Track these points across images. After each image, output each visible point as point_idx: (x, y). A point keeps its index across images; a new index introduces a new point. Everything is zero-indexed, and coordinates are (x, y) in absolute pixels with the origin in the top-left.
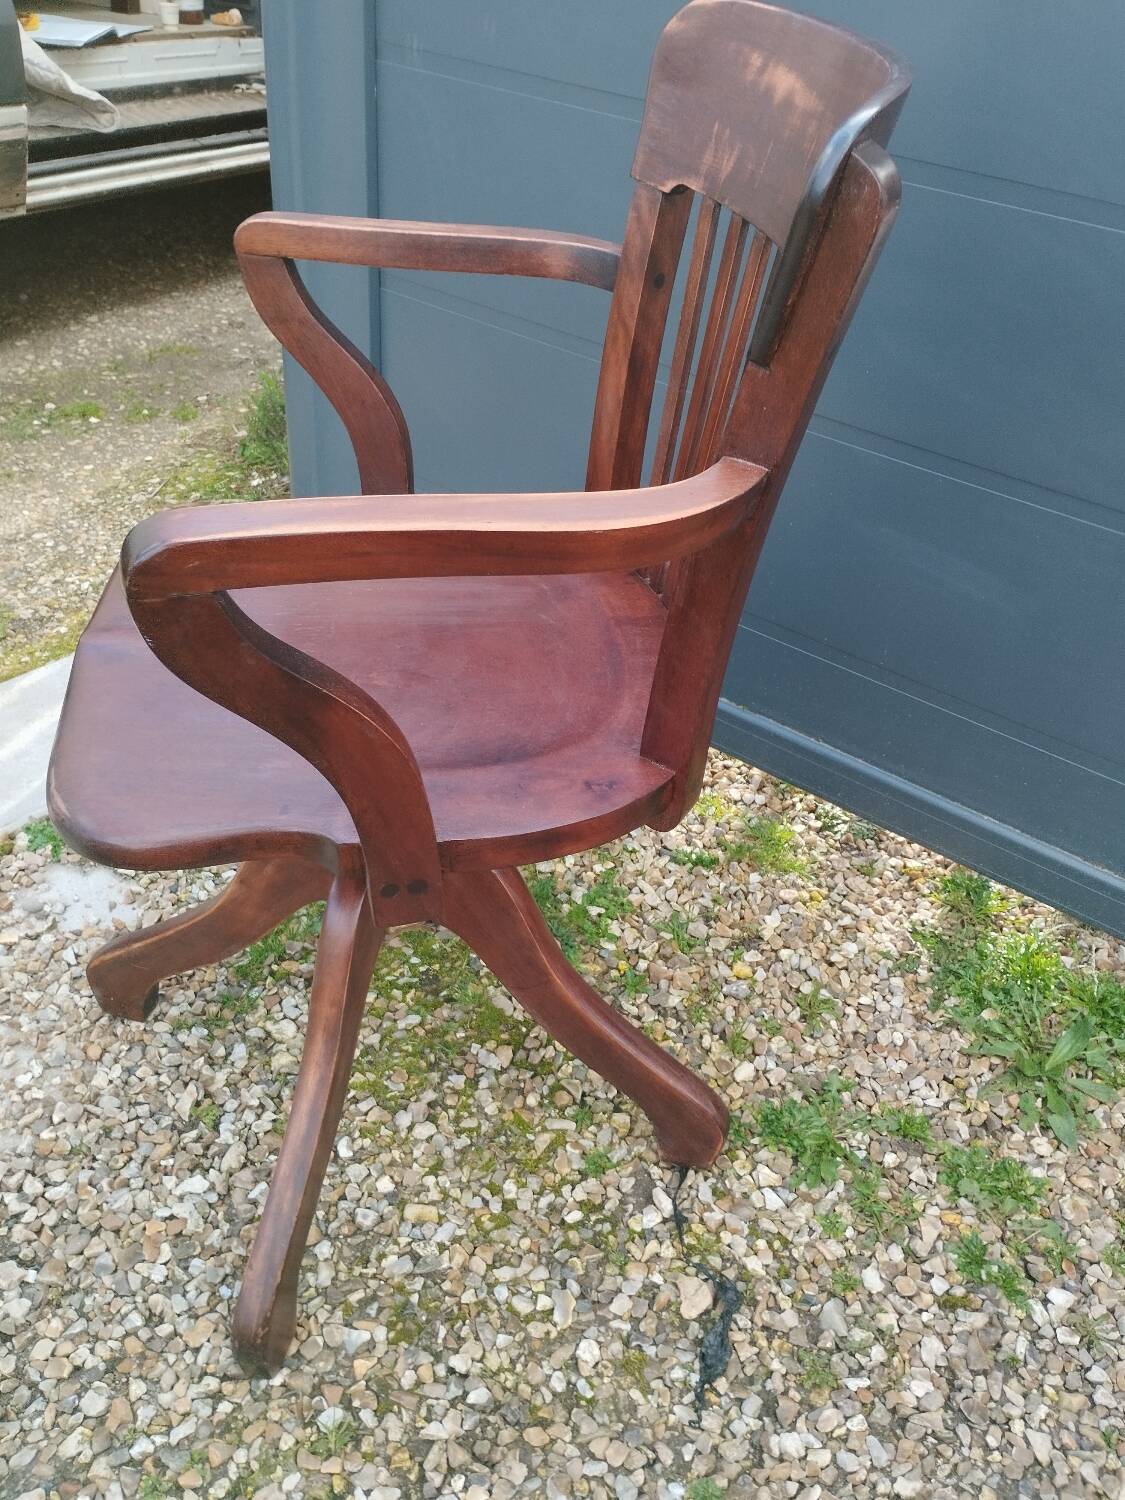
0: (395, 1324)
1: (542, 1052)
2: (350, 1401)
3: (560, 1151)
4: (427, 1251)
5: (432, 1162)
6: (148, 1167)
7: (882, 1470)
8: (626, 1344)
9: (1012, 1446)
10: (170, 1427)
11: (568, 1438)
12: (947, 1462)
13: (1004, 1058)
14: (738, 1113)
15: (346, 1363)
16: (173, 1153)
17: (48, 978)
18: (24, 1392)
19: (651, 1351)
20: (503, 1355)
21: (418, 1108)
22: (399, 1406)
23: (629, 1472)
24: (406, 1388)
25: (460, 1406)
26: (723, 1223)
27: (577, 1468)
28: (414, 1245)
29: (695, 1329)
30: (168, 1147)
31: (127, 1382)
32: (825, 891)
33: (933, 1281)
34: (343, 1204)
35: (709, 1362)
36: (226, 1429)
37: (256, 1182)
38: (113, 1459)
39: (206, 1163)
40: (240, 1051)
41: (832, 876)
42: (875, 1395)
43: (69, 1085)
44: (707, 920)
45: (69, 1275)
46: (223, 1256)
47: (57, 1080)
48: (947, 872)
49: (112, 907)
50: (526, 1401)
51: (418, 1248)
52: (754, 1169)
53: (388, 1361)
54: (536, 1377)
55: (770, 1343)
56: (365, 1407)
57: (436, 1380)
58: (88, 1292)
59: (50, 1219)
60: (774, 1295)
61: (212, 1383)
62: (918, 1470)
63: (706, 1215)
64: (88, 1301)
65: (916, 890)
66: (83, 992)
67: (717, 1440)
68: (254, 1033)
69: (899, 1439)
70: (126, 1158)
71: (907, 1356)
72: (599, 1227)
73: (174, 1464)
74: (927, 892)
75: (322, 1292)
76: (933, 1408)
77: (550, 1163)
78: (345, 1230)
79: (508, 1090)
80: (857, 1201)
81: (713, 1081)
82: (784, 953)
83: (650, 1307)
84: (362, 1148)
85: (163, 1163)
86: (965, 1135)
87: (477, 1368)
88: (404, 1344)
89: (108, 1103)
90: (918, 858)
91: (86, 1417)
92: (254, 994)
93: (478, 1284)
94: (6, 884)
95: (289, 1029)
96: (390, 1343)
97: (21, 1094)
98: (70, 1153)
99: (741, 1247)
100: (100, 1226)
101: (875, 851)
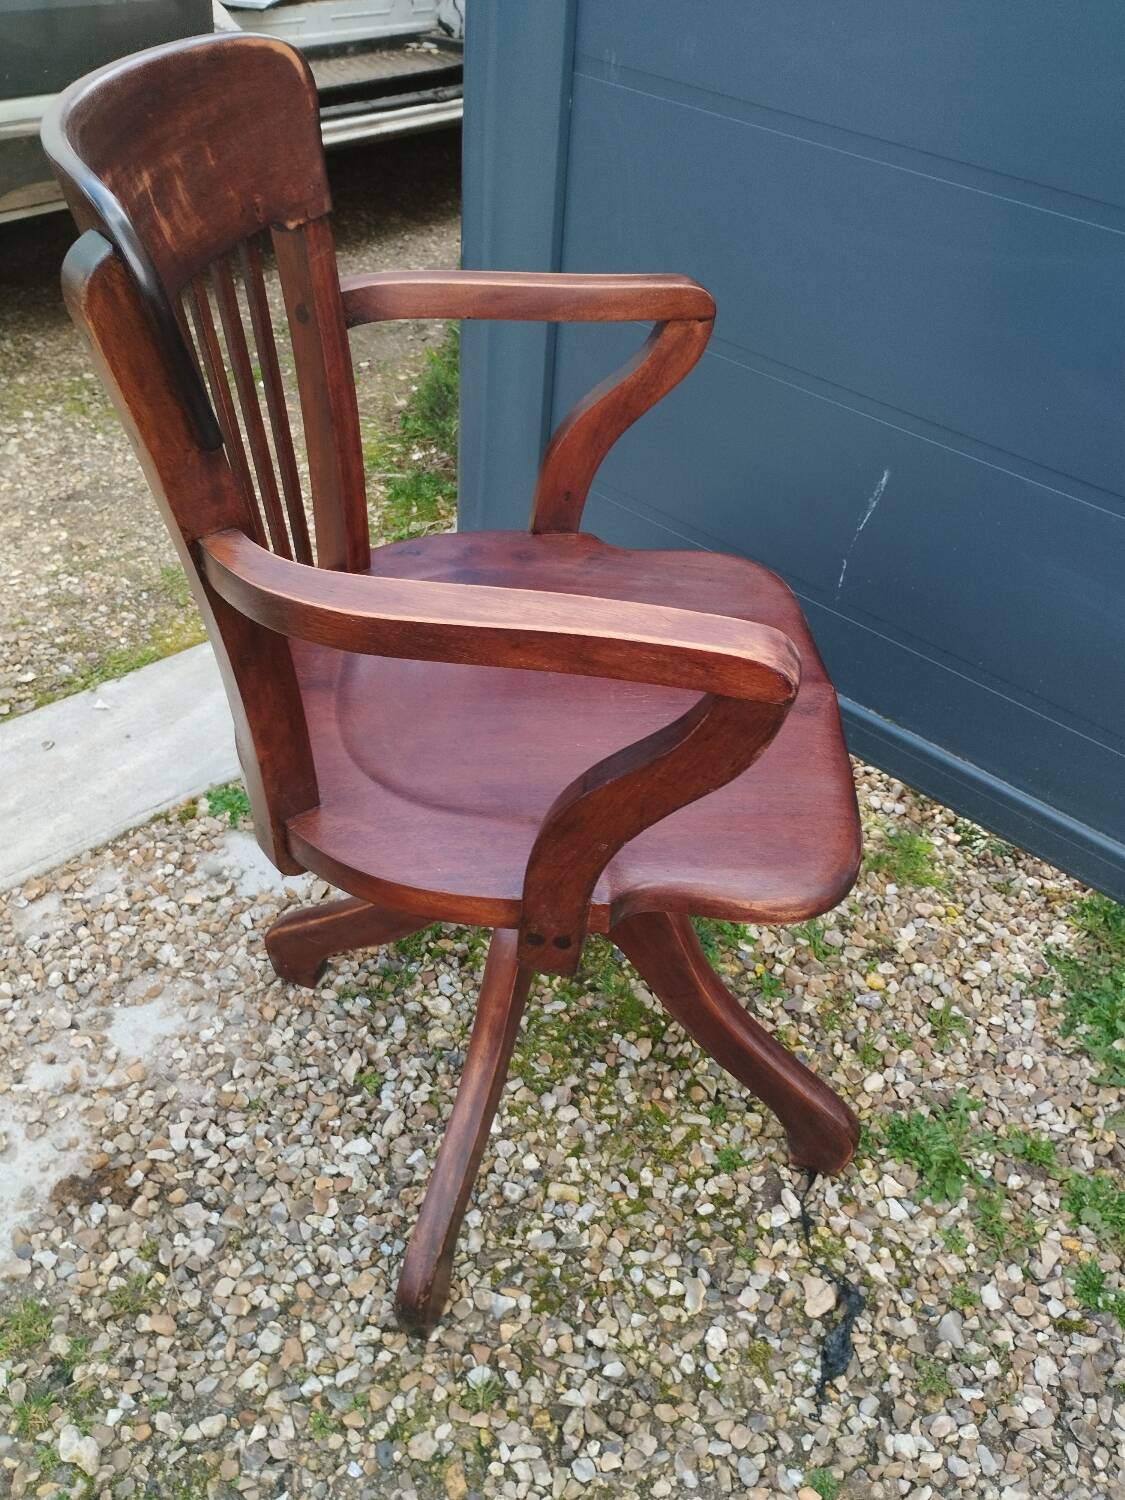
0: (538, 1294)
1: (680, 1047)
2: (497, 1363)
3: (694, 1144)
4: (569, 1228)
5: (574, 1145)
6: (317, 1126)
7: (991, 1478)
8: (753, 1334)
9: (1119, 1469)
10: (336, 1370)
11: (695, 1417)
12: (1054, 1477)
14: (866, 1123)
16: (339, 1115)
17: (228, 939)
18: (208, 1325)
19: (775, 1344)
20: (637, 1333)
21: (563, 1091)
22: (540, 1370)
23: (752, 1455)
24: (548, 1354)
25: (597, 1377)
26: (849, 1228)
27: (704, 1447)
28: (557, 1222)
29: (818, 1328)
30: (335, 1109)
31: (298, 1325)
32: (960, 907)
33: (1049, 1303)
34: (492, 1177)
35: (830, 1361)
36: (385, 1376)
37: (414, 1149)
38: (285, 1394)
39: (369, 1128)
40: (400, 1023)
41: (968, 892)
42: (987, 1407)
43: (247, 1043)
44: (843, 929)
45: (247, 1220)
46: (384, 1215)
47: (236, 1037)
48: (1085, 895)
50: (656, 1379)
51: (561, 1225)
52: (880, 1179)
53: (532, 1328)
54: (668, 1358)
55: (889, 1347)
56: (510, 1368)
57: (575, 1350)
58: (265, 1237)
59: (231, 1167)
60: (895, 1303)
61: (374, 1333)
62: (1026, 1483)
63: (832, 1219)
64: (264, 1246)
65: (1053, 912)
66: (259, 956)
67: (836, 1434)
68: (412, 1007)
69: (1008, 1450)
70: (298, 1116)
71: (1020, 1373)
72: (729, 1222)
73: (339, 1405)
74: (1064, 914)
75: (473, 1258)
76: (1043, 1425)
77: (684, 1156)
78: (494, 1202)
79: (646, 1081)
80: (979, 1220)
81: (843, 1089)
82: (918, 968)
83: (776, 1303)
84: (510, 1125)
85: (331, 1123)
86: (1090, 1162)
87: (612, 1343)
88: (546, 1314)
89: (282, 1063)
90: (1058, 882)
91: (262, 1354)
92: (412, 969)
93: (615, 1265)
94: (190, 847)
95: (444, 1006)
96: (534, 1311)
97: (205, 1048)
98: (249, 1106)
99: (864, 1253)
100: (275, 1178)
101: (1013, 869)
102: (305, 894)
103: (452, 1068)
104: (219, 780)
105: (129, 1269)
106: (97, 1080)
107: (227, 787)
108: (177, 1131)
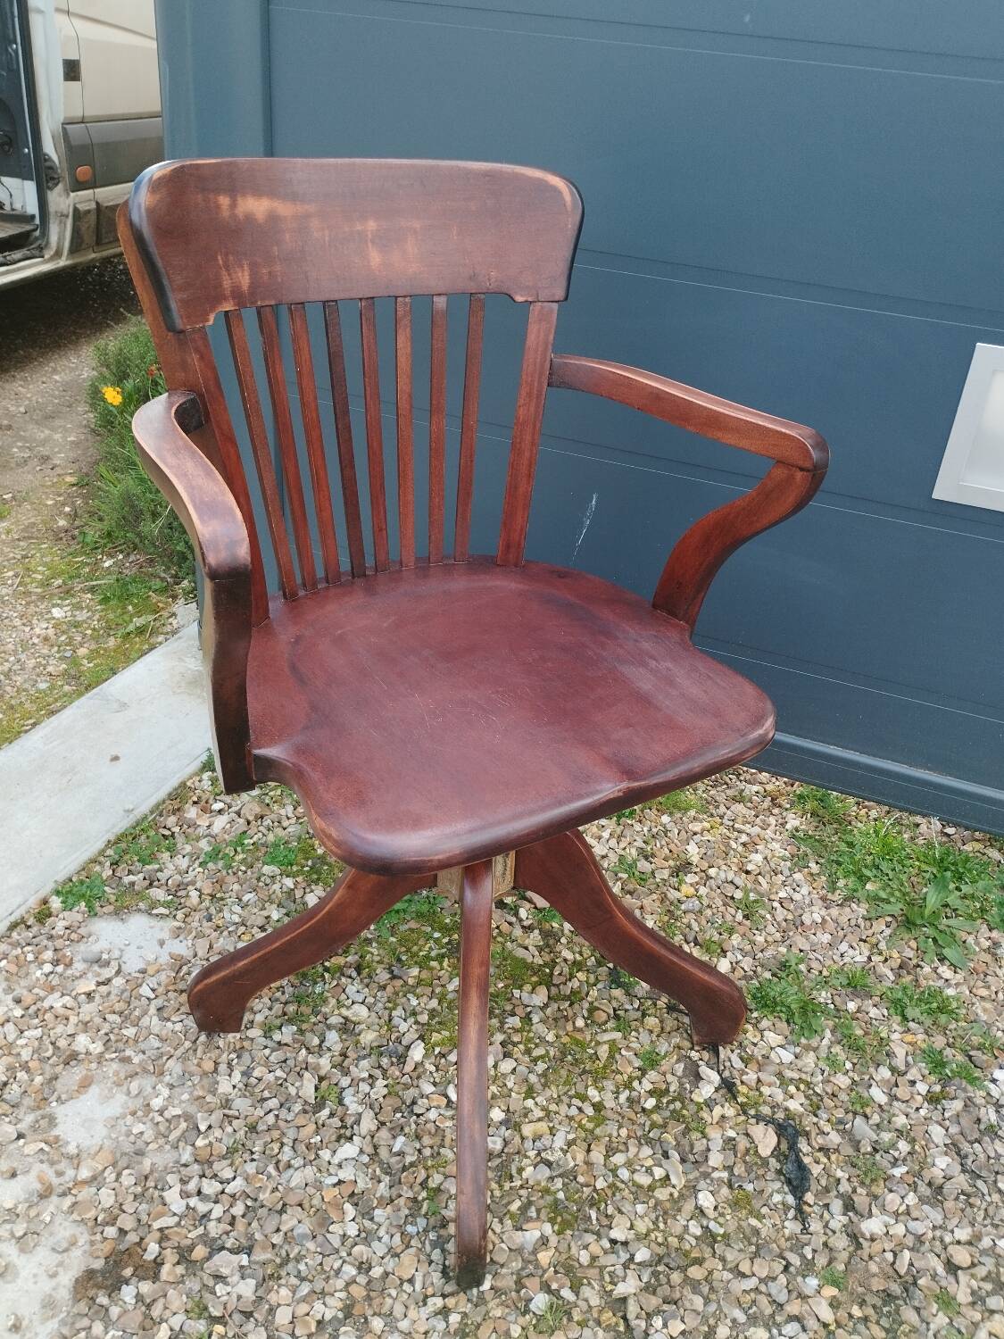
0: (555, 1218)
1: (570, 984)
2: (549, 1286)
3: (618, 1056)
4: (554, 1156)
5: (524, 1089)
6: (300, 1147)
7: (941, 1227)
8: (730, 1186)
11: (720, 1267)
13: (893, 916)
15: (532, 1258)
16: (317, 1131)
17: (136, 1013)
19: (749, 1187)
20: (646, 1219)
21: (495, 1049)
22: (585, 1278)
23: (774, 1279)
24: (586, 1264)
25: (632, 1266)
27: (740, 1286)
28: (543, 1155)
29: (773, 1162)
30: (312, 1127)
31: (367, 1322)
32: (718, 820)
33: (917, 1085)
35: (794, 1185)
37: (394, 1137)
39: (348, 1133)
40: (333, 1037)
41: (717, 807)
42: (914, 1176)
43: (198, 1098)
44: (646, 858)
45: (276, 1250)
46: (396, 1202)
47: (185, 1097)
48: (795, 789)
49: (162, 943)
50: (677, 1250)
51: (546, 1156)
52: (763, 1035)
53: (563, 1247)
54: (678, 1229)
55: (829, 1159)
56: (562, 1287)
57: (606, 1252)
58: (298, 1259)
59: (238, 1209)
60: (817, 1124)
61: (436, 1303)
62: (965, 1221)
63: (744, 1077)
64: (302, 1267)
65: (780, 806)
67: (824, 1238)
68: (335, 1020)
69: (942, 1202)
70: (279, 1144)
71: (923, 1143)
74: (788, 806)
76: (956, 1174)
77: (614, 1068)
79: (556, 1019)
80: (843, 1042)
82: (712, 872)
83: (736, 1156)
85: (312, 1141)
86: (892, 978)
87: (631, 1235)
88: (569, 1232)
89: (241, 1104)
90: (776, 784)
92: (318, 990)
93: (604, 1172)
94: (59, 943)
95: (362, 1011)
96: (559, 1233)
97: (161, 1115)
98: (227, 1153)
99: (779, 1096)
100: (284, 1205)
101: (738, 783)
102: (191, 953)
103: (394, 1060)
104: (61, 877)
105: (183, 1333)
106: (67, 1178)
107: (71, 881)
108: (172, 1196)
